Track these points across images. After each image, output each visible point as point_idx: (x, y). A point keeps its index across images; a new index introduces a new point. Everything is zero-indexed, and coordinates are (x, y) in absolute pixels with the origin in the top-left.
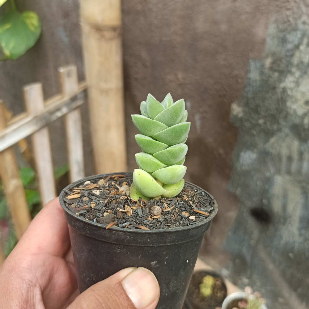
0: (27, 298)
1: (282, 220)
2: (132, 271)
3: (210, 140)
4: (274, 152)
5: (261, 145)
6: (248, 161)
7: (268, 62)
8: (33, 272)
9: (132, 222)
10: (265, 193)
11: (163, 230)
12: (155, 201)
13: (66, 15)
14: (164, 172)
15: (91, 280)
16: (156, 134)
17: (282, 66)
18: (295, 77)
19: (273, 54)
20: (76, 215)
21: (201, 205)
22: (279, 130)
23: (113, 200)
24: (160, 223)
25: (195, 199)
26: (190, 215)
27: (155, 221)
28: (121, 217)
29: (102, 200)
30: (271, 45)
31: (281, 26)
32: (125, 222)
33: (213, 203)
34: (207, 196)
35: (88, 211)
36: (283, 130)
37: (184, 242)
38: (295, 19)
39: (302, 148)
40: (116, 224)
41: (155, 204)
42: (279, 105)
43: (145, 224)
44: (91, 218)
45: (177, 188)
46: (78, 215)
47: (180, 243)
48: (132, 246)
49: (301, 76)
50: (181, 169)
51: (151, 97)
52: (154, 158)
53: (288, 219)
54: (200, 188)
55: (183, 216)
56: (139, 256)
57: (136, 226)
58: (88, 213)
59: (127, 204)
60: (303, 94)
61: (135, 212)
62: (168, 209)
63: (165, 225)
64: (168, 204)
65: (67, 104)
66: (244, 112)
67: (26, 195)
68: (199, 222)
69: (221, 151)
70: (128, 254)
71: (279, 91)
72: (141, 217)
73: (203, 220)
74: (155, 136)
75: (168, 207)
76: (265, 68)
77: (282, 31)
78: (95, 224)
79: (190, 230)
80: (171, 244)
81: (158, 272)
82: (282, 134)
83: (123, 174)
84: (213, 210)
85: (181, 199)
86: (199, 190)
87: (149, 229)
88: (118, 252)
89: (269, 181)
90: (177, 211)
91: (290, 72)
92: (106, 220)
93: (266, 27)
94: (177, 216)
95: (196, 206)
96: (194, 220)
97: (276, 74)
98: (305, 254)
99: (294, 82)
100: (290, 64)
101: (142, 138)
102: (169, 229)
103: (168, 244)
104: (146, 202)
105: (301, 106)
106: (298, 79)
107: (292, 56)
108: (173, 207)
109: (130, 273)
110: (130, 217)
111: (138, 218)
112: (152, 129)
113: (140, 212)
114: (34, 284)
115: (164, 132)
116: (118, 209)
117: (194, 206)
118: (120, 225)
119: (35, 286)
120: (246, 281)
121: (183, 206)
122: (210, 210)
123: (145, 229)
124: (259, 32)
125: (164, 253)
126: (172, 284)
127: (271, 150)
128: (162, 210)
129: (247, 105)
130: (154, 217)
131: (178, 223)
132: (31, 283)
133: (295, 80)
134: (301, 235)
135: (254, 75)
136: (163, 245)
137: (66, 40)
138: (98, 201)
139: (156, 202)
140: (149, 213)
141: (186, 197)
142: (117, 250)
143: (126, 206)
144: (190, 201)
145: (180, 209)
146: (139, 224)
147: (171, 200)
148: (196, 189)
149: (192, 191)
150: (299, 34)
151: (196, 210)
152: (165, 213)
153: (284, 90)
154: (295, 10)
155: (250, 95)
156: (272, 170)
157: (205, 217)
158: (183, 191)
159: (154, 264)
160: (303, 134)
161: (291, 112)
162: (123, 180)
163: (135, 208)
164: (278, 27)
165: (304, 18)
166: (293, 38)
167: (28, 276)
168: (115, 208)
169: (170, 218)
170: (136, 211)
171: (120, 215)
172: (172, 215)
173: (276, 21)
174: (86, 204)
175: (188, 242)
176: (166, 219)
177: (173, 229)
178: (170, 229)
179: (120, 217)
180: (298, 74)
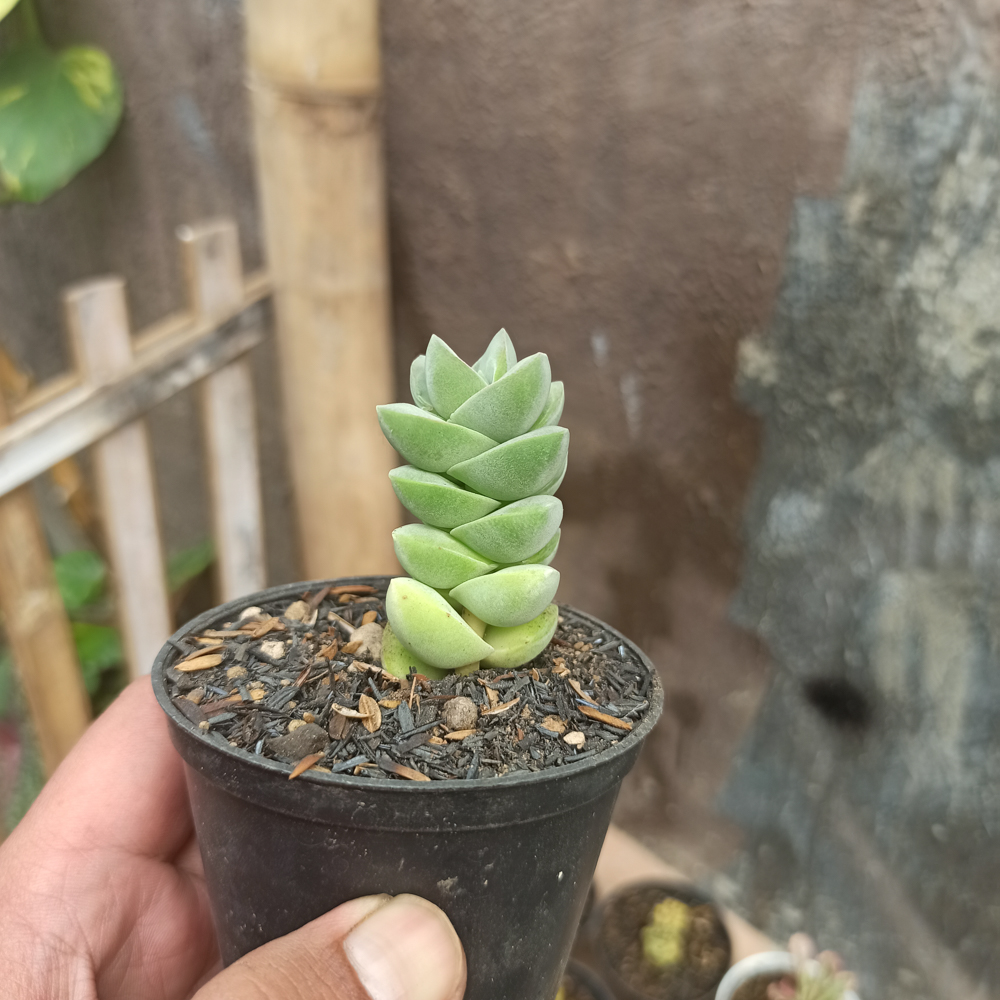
0: (46, 992)
1: (908, 718)
2: (379, 908)
4: (878, 496)
5: (835, 476)
6: (797, 527)
7: (856, 205)
8: (68, 908)
9: (378, 753)
10: (851, 629)
11: (472, 783)
12: (458, 681)
13: (204, 57)
14: (487, 589)
15: (252, 930)
16: (457, 466)
17: (903, 219)
18: (945, 255)
19: (872, 181)
20: (199, 730)
21: (611, 690)
22: (895, 425)
23: (325, 676)
24: (467, 757)
25: (595, 669)
26: (570, 729)
27: (452, 748)
28: (344, 737)
29: (287, 677)
30: (866, 150)
31: (896, 90)
32: (354, 755)
33: (651, 683)
34: (633, 659)
35: (241, 716)
36: (907, 425)
37: (544, 816)
38: (942, 66)
39: (971, 484)
40: (325, 759)
41: (458, 692)
42: (892, 344)
43: (420, 760)
44: (247, 740)
45: (530, 639)
46: (204, 730)
47: (530, 820)
48: (374, 831)
49: (963, 252)
50: (538, 579)
51: (440, 347)
52: (453, 542)
53: (928, 715)
54: (616, 632)
55: (546, 732)
56: (400, 860)
57: (387, 769)
58: (240, 720)
59: (367, 688)
60: (971, 307)
61: (390, 720)
62: (500, 710)
63: (484, 764)
64: (498, 690)
65: (206, 347)
66: (781, 366)
67: (77, 642)
68: (593, 751)
69: (708, 495)
70: (363, 855)
71: (892, 299)
72: (407, 735)
73: (608, 745)
74: (454, 471)
75: (500, 700)
76: (846, 227)
77: (902, 104)
78: (255, 762)
79: (563, 780)
80: (502, 825)
81: (463, 912)
82: (905, 439)
83: (369, 582)
84: (648, 708)
85: (544, 670)
86: (608, 637)
87: (428, 780)
88: (332, 847)
89: (862, 590)
90: (526, 714)
91: (927, 238)
92: (294, 747)
93: (849, 92)
94: (527, 734)
95: (594, 698)
96: (579, 747)
97: (883, 246)
98: (983, 828)
99: (940, 269)
100: (926, 212)
101: (412, 481)
102: (496, 779)
103: (492, 826)
104: (427, 684)
105: (965, 348)
106: (954, 259)
107: (934, 185)
108: (514, 702)
109: (370, 914)
110: (372, 735)
111: (398, 738)
112: (443, 452)
113: (406, 720)
114: (71, 947)
115: (483, 462)
116: (334, 706)
117: (586, 695)
118: (338, 765)
119: (74, 952)
120: (792, 914)
121: (550, 698)
122: (638, 712)
123: (418, 779)
124: (827, 107)
125: (481, 853)
126: (509, 948)
127: (868, 491)
128: (479, 713)
129: (788, 344)
130: (450, 736)
131: (524, 757)
132: (58, 946)
133: (945, 263)
134: (968, 764)
135: (812, 249)
136: (474, 827)
137: (202, 137)
138: (275, 678)
139: (459, 686)
140: (435, 723)
141: (562, 666)
142: (327, 842)
143: (363, 696)
144: (574, 677)
145: (537, 709)
146: (400, 761)
147: (512, 679)
148: (602, 637)
149: (586, 644)
150: (954, 115)
151: (591, 708)
152: (489, 722)
153: (909, 296)
154: (942, 36)
155: (798, 314)
156: (874, 555)
157: (618, 734)
158: (554, 642)
159: (448, 887)
160: (971, 439)
161: (933, 366)
162: (367, 603)
163: (392, 704)
164: (886, 93)
165: (971, 63)
166: (938, 127)
167: (51, 922)
168: (326, 707)
169: (503, 740)
170: (395, 716)
171: (340, 731)
172: (509, 729)
173: (881, 74)
174: (235, 690)
175: (559, 817)
176: (488, 744)
177: (505, 780)
178: (495, 781)
179: (339, 738)
180: (952, 244)
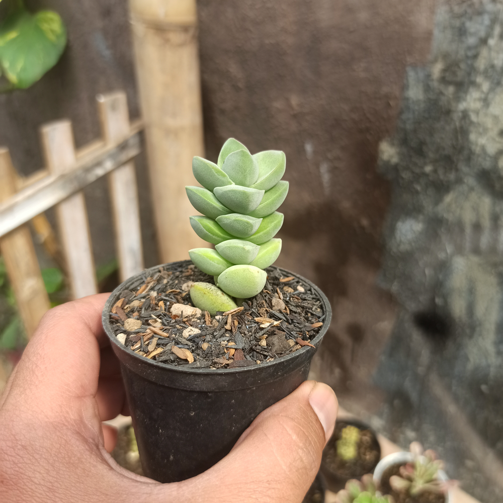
3: (346, 205)
4: (450, 217)
5: (429, 209)
6: (410, 236)
7: (437, 69)
10: (438, 287)
13: (107, 12)
17: (460, 75)
18: (482, 92)
19: (445, 56)
22: (459, 181)
30: (441, 41)
31: (456, 9)
36: (465, 181)
39: (498, 209)
42: (457, 139)
49: (492, 90)
53: (478, 329)
60: (496, 118)
65: (112, 156)
66: (400, 154)
69: (365, 222)
71: (456, 116)
76: (432, 80)
77: (460, 16)
82: (465, 188)
89: (443, 266)
91: (473, 83)
93: (432, 11)
97: (451, 89)
99: (480, 99)
100: (472, 70)
105: (494, 139)
106: (488, 94)
107: (476, 57)
120: (411, 434)
124: (421, 20)
127: (446, 216)
129: (404, 142)
133: (483, 96)
134: (499, 353)
135: (415, 93)
137: (107, 53)
150: (486, 20)
153: (465, 115)
155: (409, 126)
156: (449, 249)
160: (497, 186)
161: (478, 150)
164: (451, 11)
166: (477, 27)
180: (486, 86)
